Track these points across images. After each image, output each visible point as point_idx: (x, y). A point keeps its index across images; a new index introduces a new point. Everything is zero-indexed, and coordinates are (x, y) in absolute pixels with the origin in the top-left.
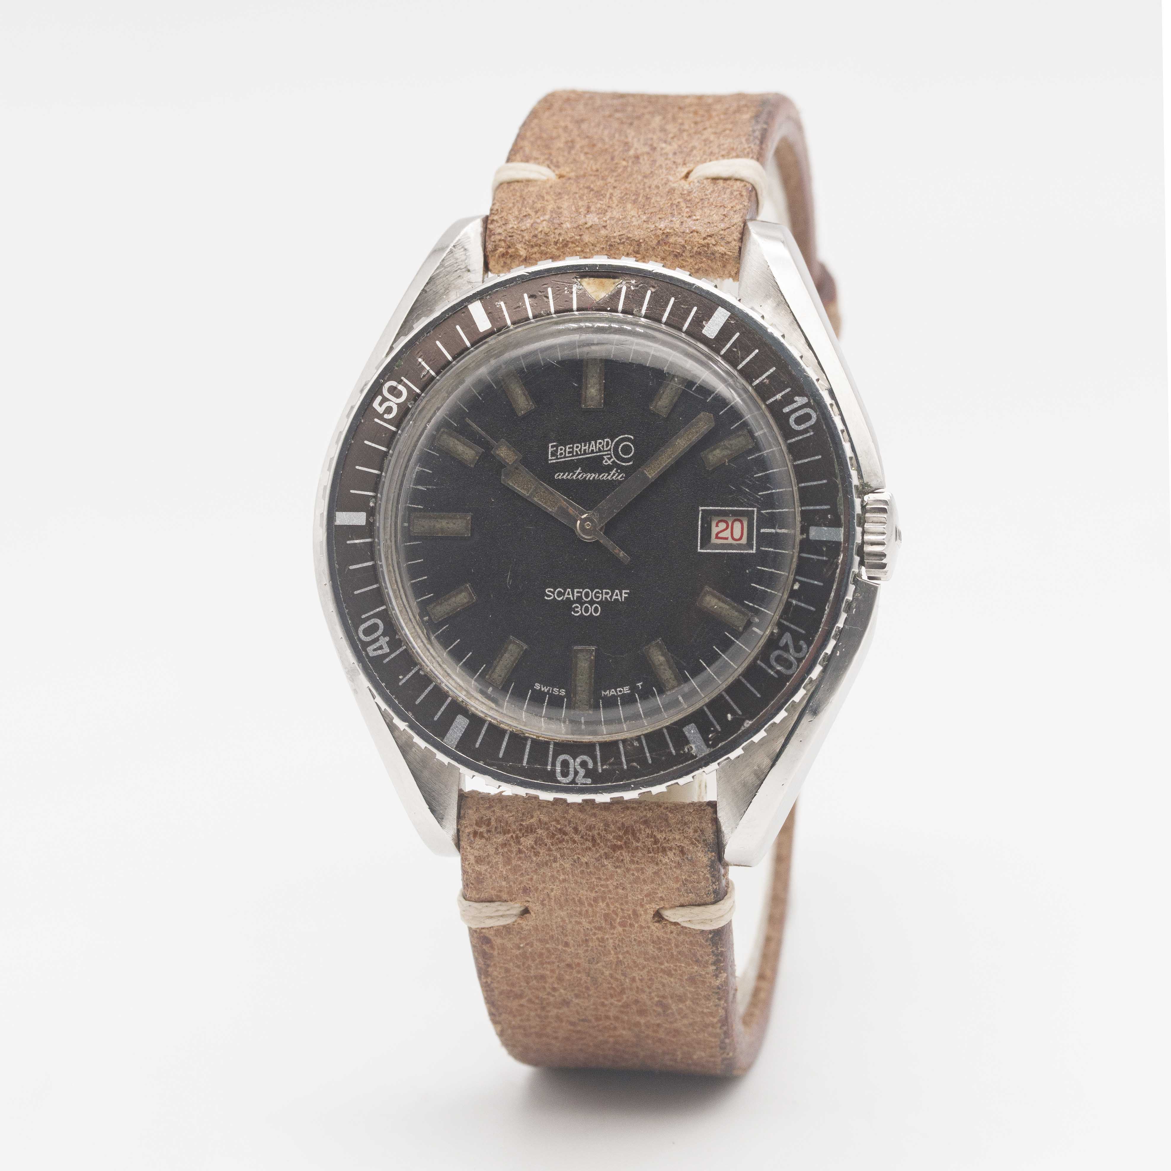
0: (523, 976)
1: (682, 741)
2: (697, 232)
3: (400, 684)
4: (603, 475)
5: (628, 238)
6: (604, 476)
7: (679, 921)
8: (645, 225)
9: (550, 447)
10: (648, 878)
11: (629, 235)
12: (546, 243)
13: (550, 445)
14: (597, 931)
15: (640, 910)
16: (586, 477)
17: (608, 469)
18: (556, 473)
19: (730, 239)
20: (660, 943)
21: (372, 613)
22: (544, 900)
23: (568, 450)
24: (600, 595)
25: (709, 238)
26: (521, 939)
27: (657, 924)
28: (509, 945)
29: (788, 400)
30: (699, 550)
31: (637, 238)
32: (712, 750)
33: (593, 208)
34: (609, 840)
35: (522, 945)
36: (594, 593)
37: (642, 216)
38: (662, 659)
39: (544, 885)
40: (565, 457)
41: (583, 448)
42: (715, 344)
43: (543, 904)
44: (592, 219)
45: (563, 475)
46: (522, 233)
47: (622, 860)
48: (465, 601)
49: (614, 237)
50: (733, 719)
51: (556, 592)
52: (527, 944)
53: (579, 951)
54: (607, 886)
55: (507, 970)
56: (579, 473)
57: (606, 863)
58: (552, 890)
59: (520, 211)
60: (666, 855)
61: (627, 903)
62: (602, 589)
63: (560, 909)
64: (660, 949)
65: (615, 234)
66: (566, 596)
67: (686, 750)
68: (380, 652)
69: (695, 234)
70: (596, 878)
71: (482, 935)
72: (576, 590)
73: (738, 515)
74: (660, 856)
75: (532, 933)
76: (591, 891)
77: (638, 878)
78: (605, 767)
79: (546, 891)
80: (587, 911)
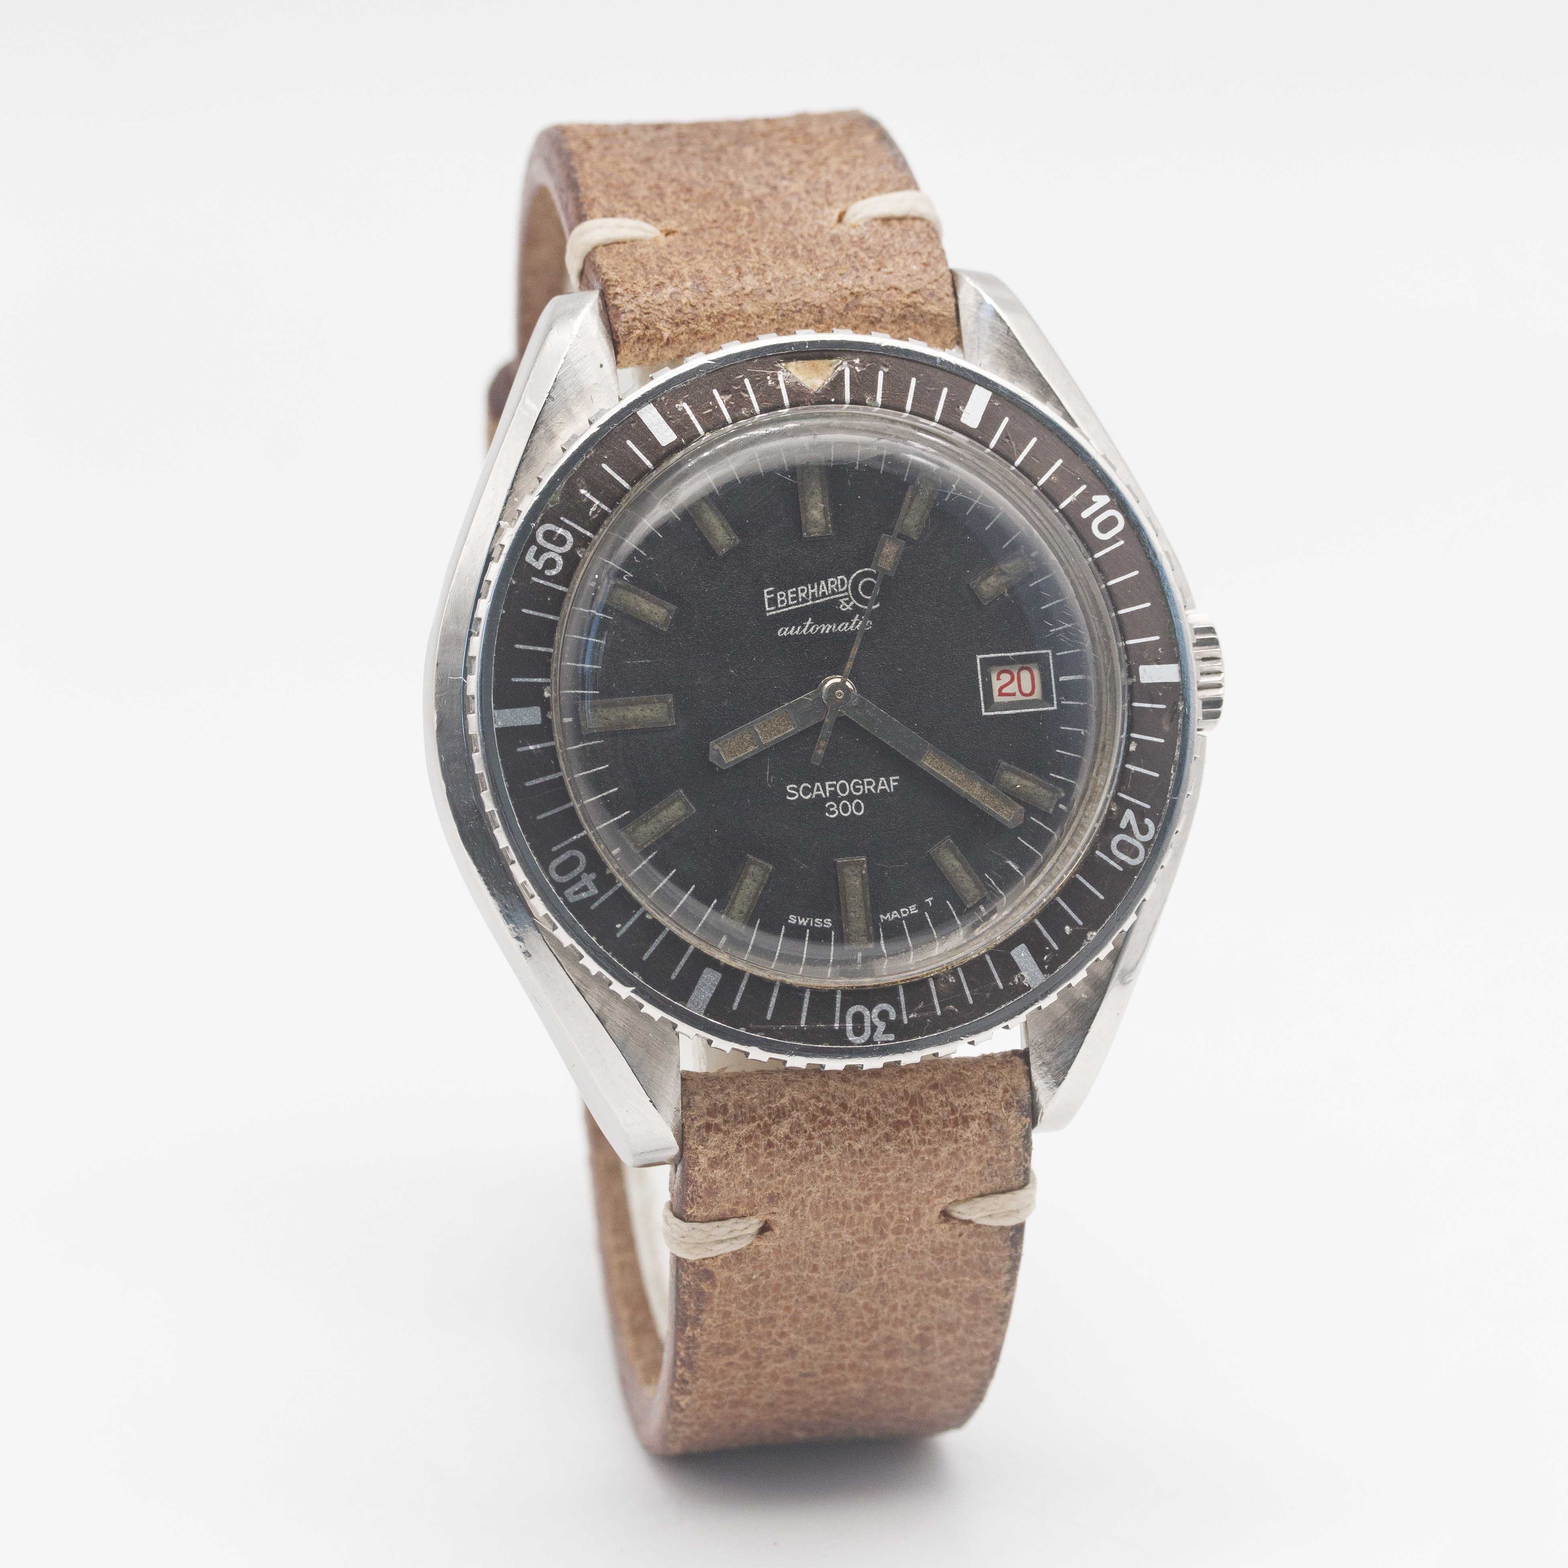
0: (746, 1321)
1: (1010, 968)
2: (896, 289)
3: (618, 935)
4: (842, 625)
5: (805, 303)
6: (843, 627)
7: (972, 1217)
8: (823, 285)
9: (765, 594)
10: (943, 1162)
11: (806, 300)
12: (695, 318)
13: (765, 591)
14: (860, 1245)
15: (925, 1208)
16: (820, 630)
17: (847, 617)
18: (779, 628)
19: (942, 295)
20: (942, 1251)
21: (566, 843)
22: (795, 1209)
23: (790, 596)
24: (861, 787)
25: (915, 295)
26: (754, 1268)
27: (943, 1226)
28: (737, 1278)
29: (1085, 501)
30: (984, 714)
31: (817, 303)
32: (1049, 976)
33: (744, 269)
34: (890, 1116)
35: (754, 1277)
36: (852, 785)
37: (815, 274)
38: (957, 864)
39: (799, 1188)
40: (788, 606)
41: (811, 591)
42: (979, 436)
43: (793, 1214)
44: (750, 282)
45: (789, 630)
46: (660, 307)
47: (909, 1141)
48: (681, 813)
49: (787, 304)
50: (1072, 933)
51: (801, 789)
52: (761, 1275)
53: (830, 1276)
54: (885, 1179)
55: (727, 1314)
56: (810, 626)
57: (888, 1147)
58: (810, 1193)
59: (647, 279)
60: (969, 1127)
61: (909, 1199)
62: (862, 779)
63: (814, 1219)
64: (941, 1260)
65: (787, 300)
66: (815, 793)
67: (1016, 980)
68: (584, 895)
69: (894, 292)
70: (872, 1170)
71: (701, 1268)
72: (827, 784)
73: (1024, 662)
74: (959, 1130)
75: (772, 1257)
76: (863, 1189)
77: (929, 1162)
78: (912, 1016)
79: (800, 1196)
80: (851, 1218)
